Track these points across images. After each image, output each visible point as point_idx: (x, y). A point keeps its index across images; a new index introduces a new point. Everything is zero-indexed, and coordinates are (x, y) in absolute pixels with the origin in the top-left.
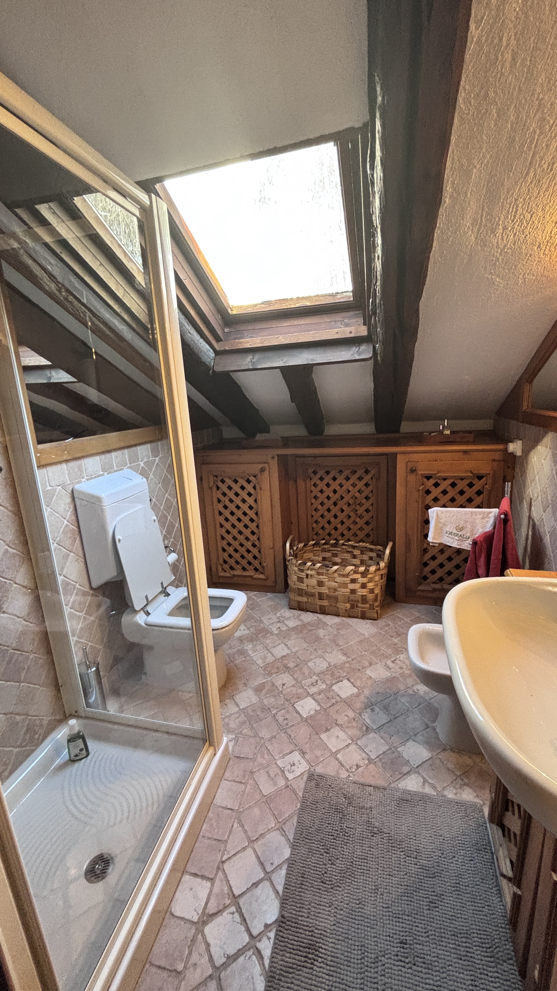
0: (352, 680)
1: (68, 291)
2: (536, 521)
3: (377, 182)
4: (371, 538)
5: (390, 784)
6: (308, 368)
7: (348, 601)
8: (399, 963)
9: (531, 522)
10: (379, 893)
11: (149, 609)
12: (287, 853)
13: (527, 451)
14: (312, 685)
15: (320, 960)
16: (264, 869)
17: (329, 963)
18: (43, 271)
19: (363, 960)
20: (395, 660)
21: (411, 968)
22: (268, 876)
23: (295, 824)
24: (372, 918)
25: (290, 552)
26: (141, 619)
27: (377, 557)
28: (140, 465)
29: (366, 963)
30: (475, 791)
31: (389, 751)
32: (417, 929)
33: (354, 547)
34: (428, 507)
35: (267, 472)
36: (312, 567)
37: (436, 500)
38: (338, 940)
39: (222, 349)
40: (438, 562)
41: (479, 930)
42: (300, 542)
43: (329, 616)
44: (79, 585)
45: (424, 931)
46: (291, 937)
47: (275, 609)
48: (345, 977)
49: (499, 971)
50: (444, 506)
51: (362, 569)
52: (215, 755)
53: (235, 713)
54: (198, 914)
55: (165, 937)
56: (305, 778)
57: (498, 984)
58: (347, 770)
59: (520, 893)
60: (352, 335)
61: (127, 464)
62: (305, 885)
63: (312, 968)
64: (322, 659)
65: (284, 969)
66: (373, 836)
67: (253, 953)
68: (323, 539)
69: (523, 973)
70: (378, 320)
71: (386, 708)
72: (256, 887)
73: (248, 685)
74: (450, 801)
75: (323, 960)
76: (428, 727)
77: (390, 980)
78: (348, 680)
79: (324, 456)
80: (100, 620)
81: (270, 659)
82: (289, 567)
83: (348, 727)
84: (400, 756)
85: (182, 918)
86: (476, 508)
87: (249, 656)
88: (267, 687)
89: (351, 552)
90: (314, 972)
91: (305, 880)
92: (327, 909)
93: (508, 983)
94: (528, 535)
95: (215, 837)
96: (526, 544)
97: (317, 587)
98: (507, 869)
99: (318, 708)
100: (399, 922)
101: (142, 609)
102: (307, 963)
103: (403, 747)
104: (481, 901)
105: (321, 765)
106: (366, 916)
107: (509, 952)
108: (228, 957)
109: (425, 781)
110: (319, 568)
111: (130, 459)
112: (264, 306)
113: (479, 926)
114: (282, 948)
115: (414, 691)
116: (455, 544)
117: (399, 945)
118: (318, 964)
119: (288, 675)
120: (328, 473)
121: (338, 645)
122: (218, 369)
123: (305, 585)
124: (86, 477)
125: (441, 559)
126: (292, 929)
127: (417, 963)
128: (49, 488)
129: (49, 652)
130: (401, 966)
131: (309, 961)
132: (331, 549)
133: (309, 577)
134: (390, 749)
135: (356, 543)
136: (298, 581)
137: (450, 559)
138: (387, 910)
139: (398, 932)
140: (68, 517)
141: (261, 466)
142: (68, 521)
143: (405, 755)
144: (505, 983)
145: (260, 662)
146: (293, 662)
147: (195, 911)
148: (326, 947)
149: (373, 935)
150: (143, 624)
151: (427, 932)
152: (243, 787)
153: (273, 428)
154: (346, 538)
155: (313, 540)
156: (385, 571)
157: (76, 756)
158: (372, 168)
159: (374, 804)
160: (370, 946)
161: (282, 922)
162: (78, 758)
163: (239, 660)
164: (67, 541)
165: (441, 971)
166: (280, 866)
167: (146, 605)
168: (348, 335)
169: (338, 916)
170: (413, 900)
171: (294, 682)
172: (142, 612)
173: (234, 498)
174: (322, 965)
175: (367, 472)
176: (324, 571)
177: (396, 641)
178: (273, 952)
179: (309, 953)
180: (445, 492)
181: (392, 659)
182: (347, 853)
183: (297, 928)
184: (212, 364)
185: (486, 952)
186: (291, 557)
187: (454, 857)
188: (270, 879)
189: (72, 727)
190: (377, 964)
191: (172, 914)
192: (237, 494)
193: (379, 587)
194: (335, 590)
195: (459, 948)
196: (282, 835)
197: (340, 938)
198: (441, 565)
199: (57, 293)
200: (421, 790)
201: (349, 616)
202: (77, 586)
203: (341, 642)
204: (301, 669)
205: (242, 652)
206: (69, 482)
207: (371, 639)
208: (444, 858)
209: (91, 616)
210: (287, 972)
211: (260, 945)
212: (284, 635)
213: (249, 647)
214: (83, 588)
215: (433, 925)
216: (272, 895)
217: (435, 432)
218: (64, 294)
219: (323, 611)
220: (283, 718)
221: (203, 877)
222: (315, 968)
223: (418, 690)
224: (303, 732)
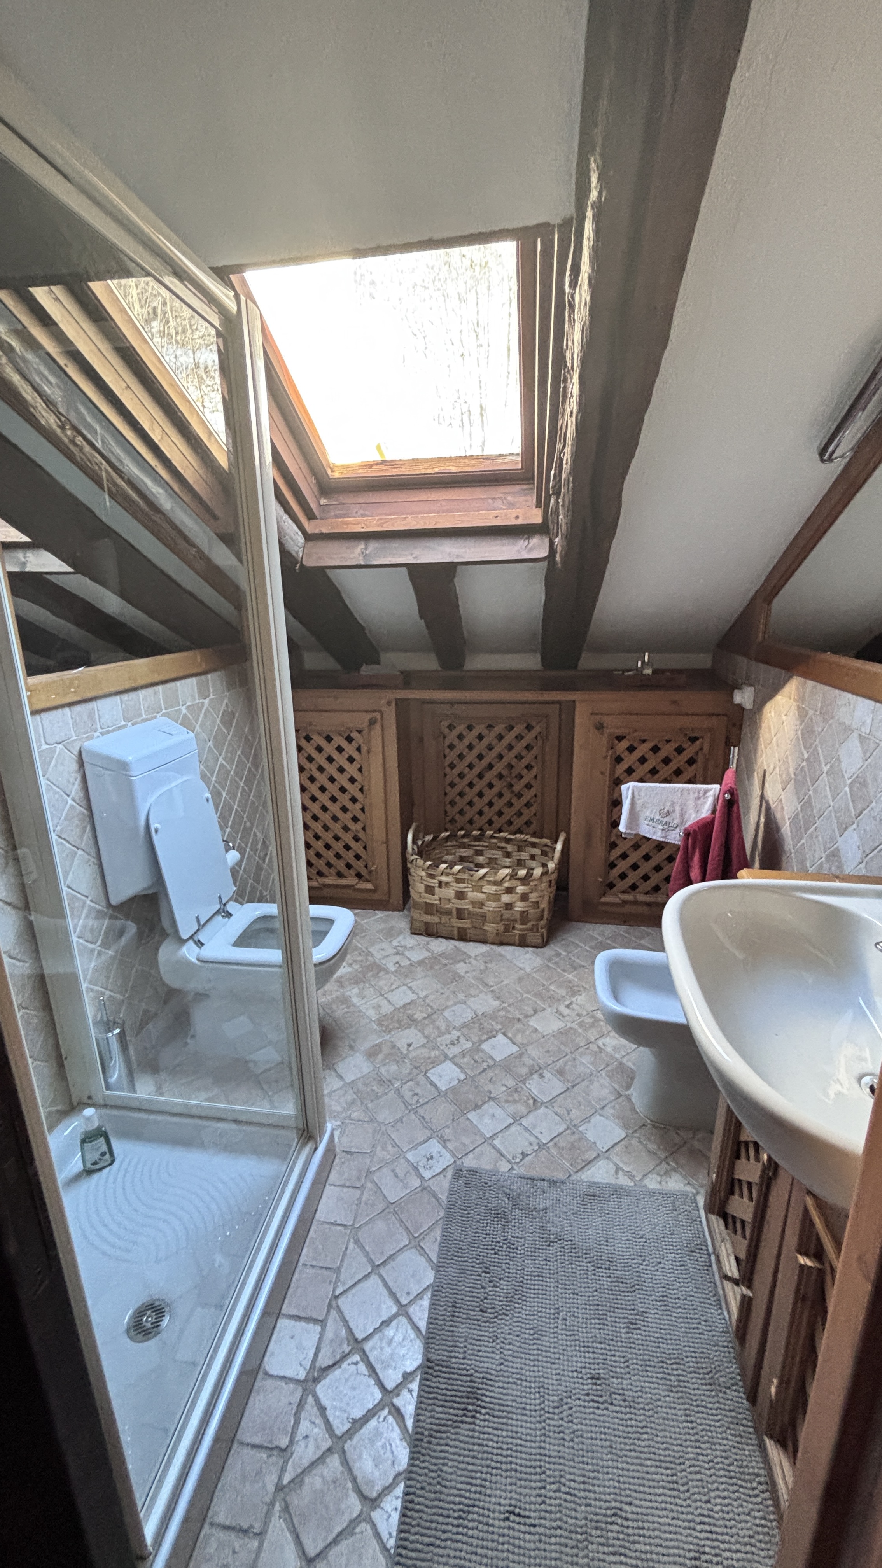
0: (510, 1035)
1: (74, 428)
2: (771, 803)
3: (580, 308)
4: (533, 827)
5: (570, 1176)
6: (449, 569)
7: (501, 920)
8: (591, 1404)
9: (764, 804)
10: (561, 1318)
11: (201, 937)
12: (429, 1277)
13: (761, 702)
14: (453, 1044)
15: (483, 1411)
16: (397, 1301)
17: (497, 1413)
18: (36, 395)
19: (543, 1406)
20: (571, 1004)
21: (607, 1409)
22: (403, 1310)
23: (439, 1238)
24: (552, 1350)
25: (413, 849)
26: (189, 952)
27: (542, 854)
28: (180, 711)
29: (547, 1409)
30: (685, 1177)
31: (568, 1131)
32: (613, 1358)
33: (508, 841)
34: (618, 782)
35: (378, 727)
36: (448, 871)
37: (630, 771)
38: (508, 1383)
39: (317, 531)
40: (630, 861)
41: (694, 1352)
42: (427, 833)
43: (471, 943)
44: (92, 901)
45: (622, 1360)
46: (443, 1386)
47: (390, 934)
48: (519, 1429)
49: (721, 1400)
50: (641, 780)
51: (522, 873)
52: (316, 1149)
53: (338, 1089)
54: (305, 1369)
55: (257, 1405)
56: (450, 1174)
57: (719, 1417)
58: (509, 1161)
59: (751, 1295)
60: (520, 522)
61: (161, 710)
62: (458, 1317)
63: (474, 1423)
64: (464, 1006)
65: (435, 1427)
66: (549, 1246)
67: (390, 1413)
68: (462, 829)
69: (753, 1397)
70: (561, 504)
71: (561, 1073)
72: (388, 1326)
73: (356, 1048)
74: (652, 1193)
75: (488, 1410)
76: (620, 1095)
77: (579, 1426)
78: (504, 1034)
79: (466, 703)
80: (122, 955)
81: (387, 1009)
82: (412, 870)
83: (507, 1101)
84: (582, 1138)
85: (283, 1378)
86: (686, 783)
87: (354, 1005)
88: (385, 1050)
89: (503, 848)
90: (477, 1428)
91: (458, 1310)
92: (490, 1345)
93: (733, 1414)
94: (758, 822)
95: (321, 1265)
96: (756, 836)
97: (454, 901)
98: (732, 1269)
99: (462, 1077)
100: (588, 1352)
101: (191, 937)
102: (467, 1416)
103: (586, 1125)
104: (696, 1316)
105: (471, 1156)
106: (544, 1348)
107: (734, 1375)
108: (354, 1421)
109: (618, 1169)
110: (459, 871)
111: (165, 702)
112: (384, 468)
113: (694, 1347)
114: (430, 1402)
115: (598, 1047)
116: (657, 835)
117: (589, 1381)
118: (482, 1417)
119: (416, 1031)
120: (470, 728)
121: (487, 985)
122: (309, 563)
123: (437, 897)
124: (101, 730)
125: (635, 857)
126: (443, 1375)
127: (614, 1402)
128: (45, 747)
129: (47, 1007)
130: (594, 1408)
131: (470, 1414)
132: (473, 843)
133: (443, 885)
134: (568, 1128)
135: (511, 834)
136: (426, 892)
137: (647, 857)
138: (573, 1338)
139: (587, 1365)
140: (73, 793)
141: (369, 716)
142: (74, 800)
143: (590, 1137)
144: (728, 1413)
145: (372, 1014)
146: (421, 1012)
147: (301, 1365)
148: (492, 1394)
149: (554, 1372)
150: (194, 960)
151: (627, 1361)
152: (359, 1192)
153: (385, 657)
154: (496, 825)
155: (446, 830)
156: (554, 877)
157: (95, 1163)
158: (574, 284)
159: (548, 1203)
160: (550, 1387)
161: (429, 1367)
162: (98, 1167)
163: (340, 1011)
164: (72, 830)
165: (647, 1408)
166: (420, 1296)
167: (198, 930)
168: (513, 522)
169: (506, 1352)
170: (606, 1322)
171: (424, 1041)
172: (191, 942)
173: (326, 765)
174: (487, 1417)
175: (529, 728)
176: (465, 876)
177: (570, 977)
178: (417, 1408)
179: (468, 1404)
180: (643, 760)
181: (567, 1003)
182: (515, 1271)
183: (450, 1373)
184: (301, 555)
185: (704, 1379)
186: (415, 857)
187: (660, 1263)
188: (407, 1313)
189: (89, 1119)
190: (561, 1409)
191: (266, 1373)
192: (330, 759)
193: (546, 899)
194: (482, 904)
195: (668, 1377)
196: (421, 1255)
197: (511, 1380)
198: (635, 867)
199: (59, 431)
200: (613, 1181)
201: (502, 944)
202: (88, 902)
203: (491, 980)
204: (433, 1022)
205: (345, 1001)
206: (74, 738)
207: (535, 975)
208: (646, 1265)
209: (108, 949)
210: (440, 1432)
211: (397, 1401)
212: (406, 973)
213: (353, 992)
214: (97, 906)
215: (634, 1351)
216: (412, 1334)
217: (630, 670)
218: (69, 433)
219: (463, 937)
220: (411, 1093)
221: (308, 1320)
222: (478, 1422)
223: (604, 1045)
224: (441, 1112)
